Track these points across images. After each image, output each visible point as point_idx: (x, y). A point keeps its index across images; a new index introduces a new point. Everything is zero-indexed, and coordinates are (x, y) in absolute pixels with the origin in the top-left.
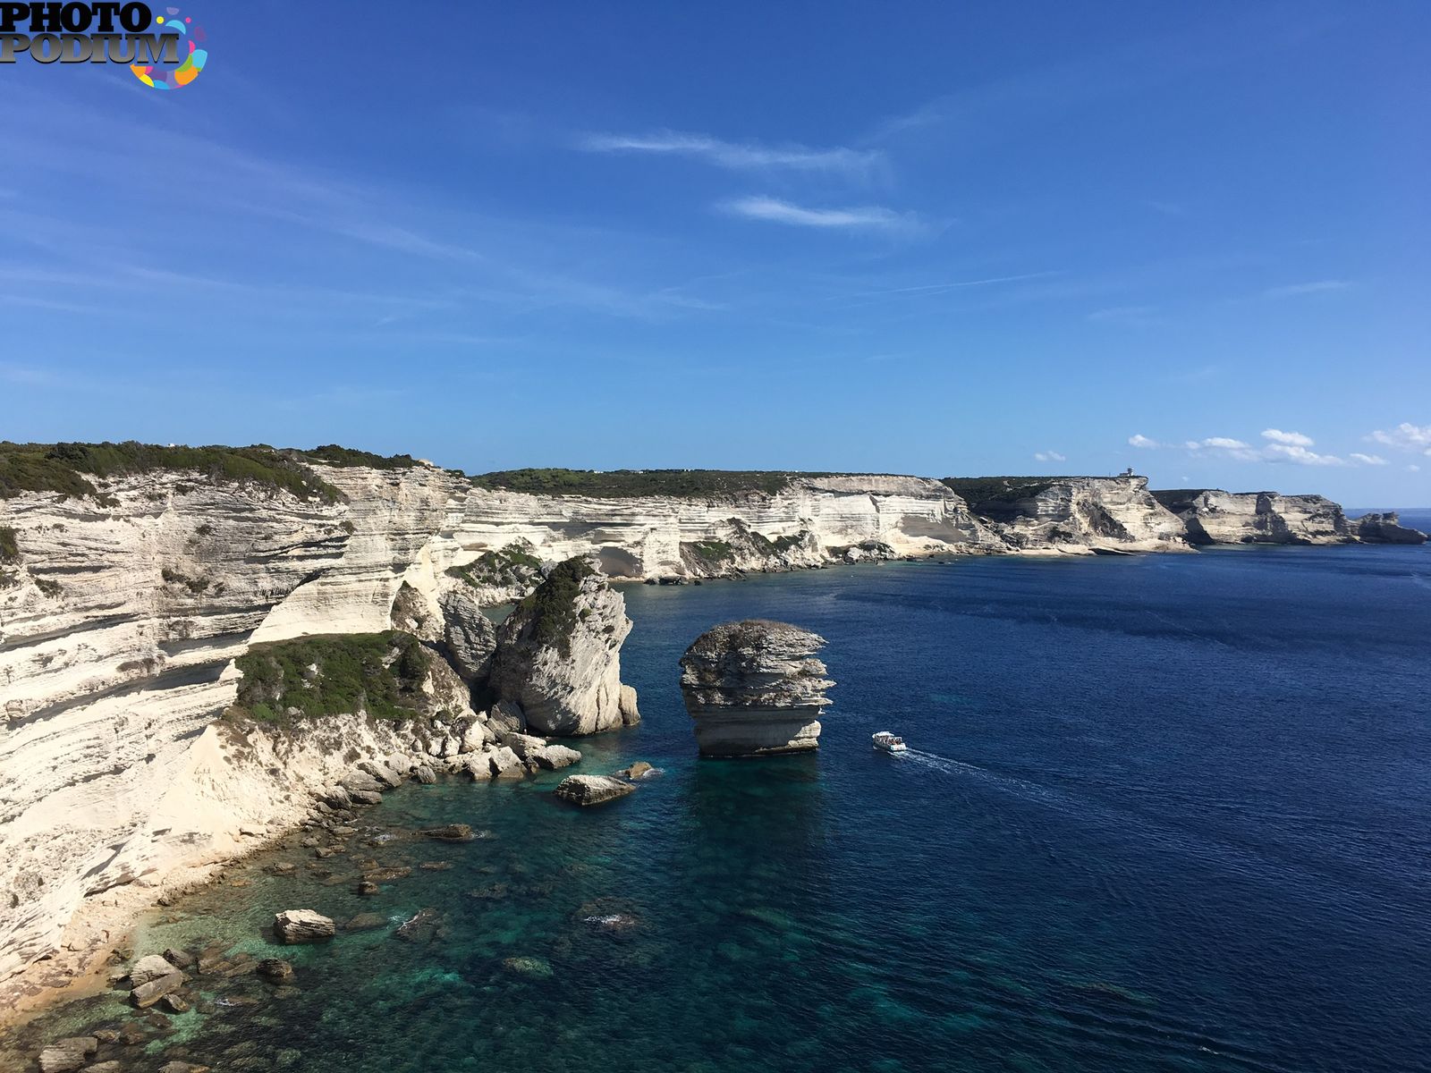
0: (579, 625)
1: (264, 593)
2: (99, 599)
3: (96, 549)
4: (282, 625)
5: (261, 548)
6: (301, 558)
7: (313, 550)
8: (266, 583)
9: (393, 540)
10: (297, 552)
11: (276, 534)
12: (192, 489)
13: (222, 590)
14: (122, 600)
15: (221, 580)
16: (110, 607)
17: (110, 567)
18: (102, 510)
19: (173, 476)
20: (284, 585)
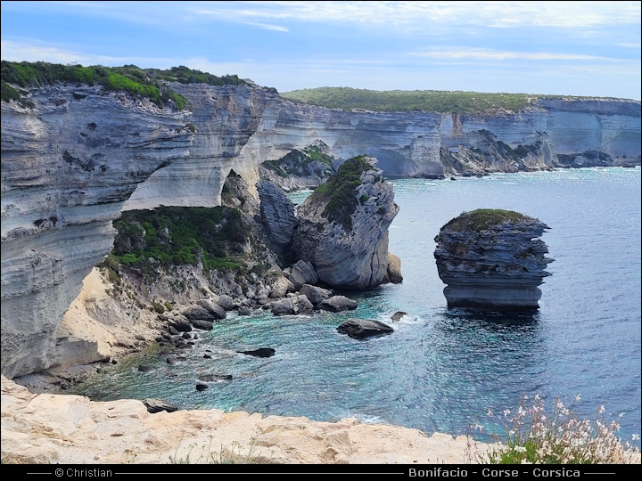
0: (360, 208)
1: (132, 174)
2: (20, 174)
3: (19, 138)
4: (145, 198)
5: (131, 141)
6: (159, 149)
7: (166, 144)
8: (133, 168)
9: (223, 139)
10: (155, 145)
11: (142, 131)
12: (84, 97)
13: (104, 170)
14: (37, 175)
15: (103, 163)
16: (29, 179)
17: (28, 151)
18: (23, 110)
19: (71, 87)
20: (147, 169)
